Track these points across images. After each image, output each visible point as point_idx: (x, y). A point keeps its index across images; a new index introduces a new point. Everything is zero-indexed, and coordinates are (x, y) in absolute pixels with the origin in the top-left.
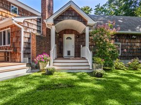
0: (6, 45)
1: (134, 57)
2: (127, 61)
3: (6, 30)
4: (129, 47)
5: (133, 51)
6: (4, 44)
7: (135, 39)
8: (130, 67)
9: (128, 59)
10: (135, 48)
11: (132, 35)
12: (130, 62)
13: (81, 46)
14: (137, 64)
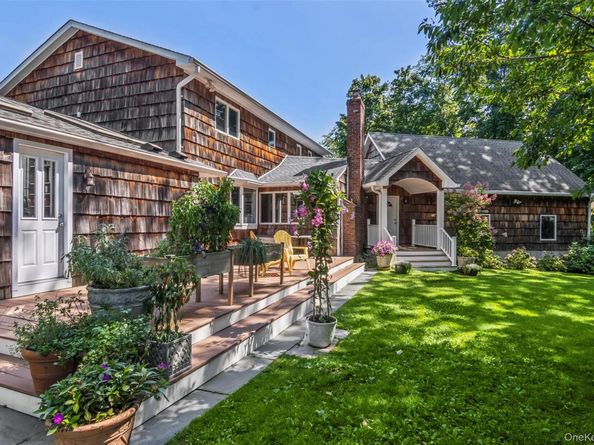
0: (289, 223)
1: (515, 245)
2: (503, 253)
3: (289, 192)
4: (506, 224)
5: (515, 232)
6: (284, 219)
7: (520, 205)
8: (510, 264)
9: (504, 249)
10: (518, 225)
11: (514, 197)
12: (510, 256)
13: (414, 221)
14: (524, 259)
